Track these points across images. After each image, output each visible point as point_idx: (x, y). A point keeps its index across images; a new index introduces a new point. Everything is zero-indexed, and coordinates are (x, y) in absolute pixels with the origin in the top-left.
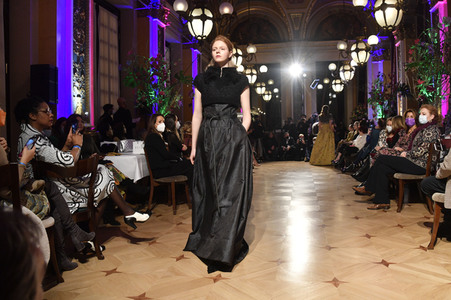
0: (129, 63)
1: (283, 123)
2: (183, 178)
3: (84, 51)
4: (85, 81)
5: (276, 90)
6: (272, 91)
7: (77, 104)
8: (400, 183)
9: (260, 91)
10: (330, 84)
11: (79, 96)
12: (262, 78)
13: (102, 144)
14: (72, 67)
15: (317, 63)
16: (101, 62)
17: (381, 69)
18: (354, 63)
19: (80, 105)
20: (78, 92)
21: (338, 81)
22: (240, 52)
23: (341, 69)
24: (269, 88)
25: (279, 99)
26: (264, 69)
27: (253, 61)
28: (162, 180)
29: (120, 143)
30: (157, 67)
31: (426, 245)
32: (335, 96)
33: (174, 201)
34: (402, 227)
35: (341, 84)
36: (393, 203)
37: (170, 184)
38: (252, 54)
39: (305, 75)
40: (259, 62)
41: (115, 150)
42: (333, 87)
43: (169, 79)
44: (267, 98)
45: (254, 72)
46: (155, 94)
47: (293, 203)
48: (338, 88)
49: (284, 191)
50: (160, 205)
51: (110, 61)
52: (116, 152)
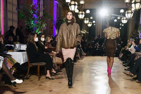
0: (21, 7)
2: (44, 64)
5: (94, 22)
6: (92, 22)
9: (86, 22)
10: (121, 19)
12: (87, 16)
13: (6, 45)
15: (115, 9)
18: (133, 9)
21: (125, 18)
22: (76, 3)
23: (127, 12)
25: (95, 26)
26: (88, 12)
27: (83, 8)
28: (34, 64)
29: (15, 46)
30: (35, 10)
32: (123, 25)
33: (39, 74)
35: (126, 19)
37: (38, 66)
38: (82, 4)
39: (108, 15)
40: (86, 8)
41: (12, 49)
42: (122, 21)
44: (90, 25)
45: (84, 13)
46: (34, 23)
47: (96, 78)
48: (124, 21)
49: (92, 71)
50: (33, 76)
51: (13, 5)
52: (13, 50)
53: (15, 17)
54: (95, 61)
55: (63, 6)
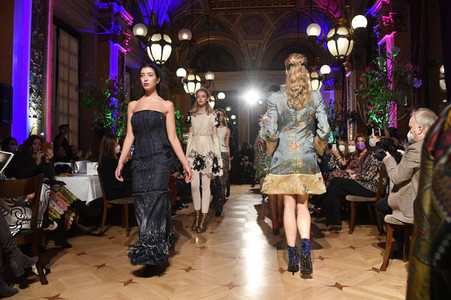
0: (86, 84)
1: (240, 148)
3: (42, 72)
4: (42, 101)
5: (233, 117)
6: (229, 116)
7: (33, 124)
8: (352, 205)
11: (35, 116)
12: (220, 105)
13: (56, 164)
14: (29, 88)
16: (61, 85)
17: (332, 97)
19: (36, 126)
20: (34, 113)
22: (198, 79)
25: (236, 125)
26: (221, 96)
27: (211, 88)
28: (115, 202)
29: (74, 165)
30: (115, 90)
31: (378, 266)
33: (127, 223)
34: (354, 248)
36: (345, 224)
37: (123, 205)
38: (210, 80)
39: (261, 103)
40: (217, 89)
45: (213, 98)
46: (112, 116)
47: (247, 225)
49: (239, 213)
50: (114, 227)
51: (69, 84)
52: (70, 172)
53: (74, 109)
54: (240, 194)
55: (170, 86)
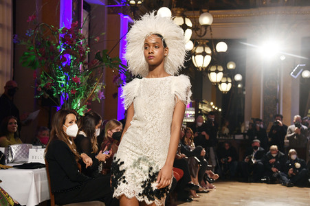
0: (30, 33)
5: (238, 77)
6: (232, 78)
9: (215, 77)
12: (218, 60)
22: (189, 23)
24: (229, 74)
25: (243, 89)
26: (222, 47)
27: (208, 36)
29: (8, 149)
30: (71, 43)
38: (206, 26)
40: (215, 36)
43: (86, 60)
44: (225, 88)
45: (208, 51)
46: (67, 79)
